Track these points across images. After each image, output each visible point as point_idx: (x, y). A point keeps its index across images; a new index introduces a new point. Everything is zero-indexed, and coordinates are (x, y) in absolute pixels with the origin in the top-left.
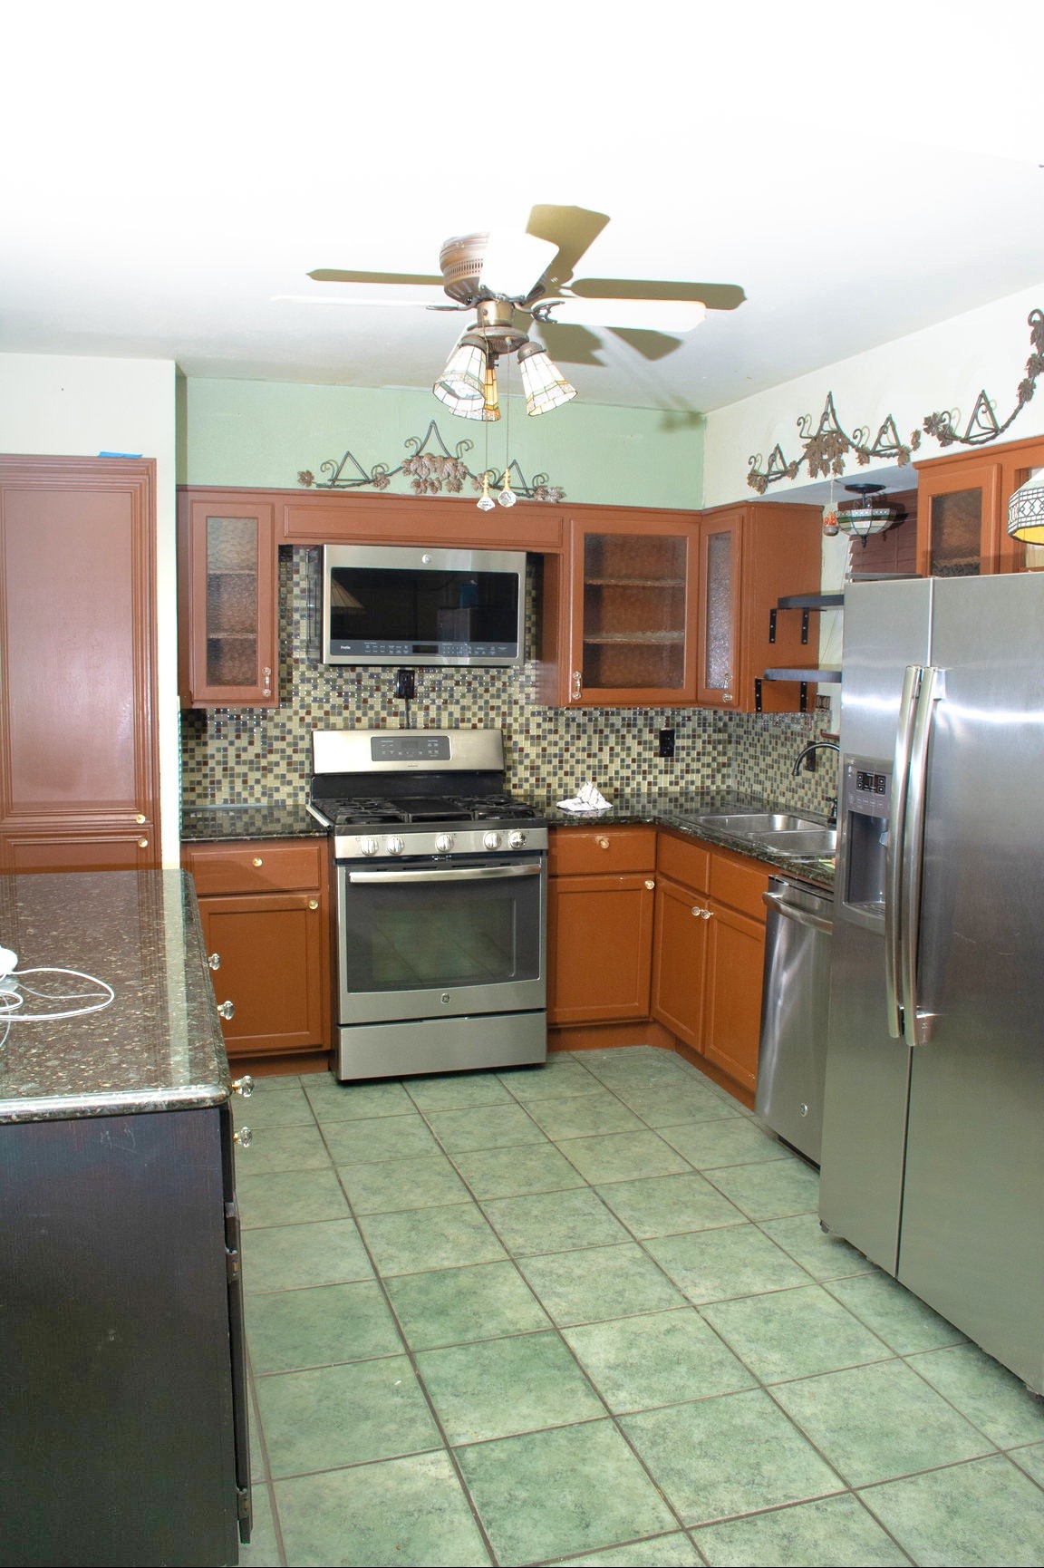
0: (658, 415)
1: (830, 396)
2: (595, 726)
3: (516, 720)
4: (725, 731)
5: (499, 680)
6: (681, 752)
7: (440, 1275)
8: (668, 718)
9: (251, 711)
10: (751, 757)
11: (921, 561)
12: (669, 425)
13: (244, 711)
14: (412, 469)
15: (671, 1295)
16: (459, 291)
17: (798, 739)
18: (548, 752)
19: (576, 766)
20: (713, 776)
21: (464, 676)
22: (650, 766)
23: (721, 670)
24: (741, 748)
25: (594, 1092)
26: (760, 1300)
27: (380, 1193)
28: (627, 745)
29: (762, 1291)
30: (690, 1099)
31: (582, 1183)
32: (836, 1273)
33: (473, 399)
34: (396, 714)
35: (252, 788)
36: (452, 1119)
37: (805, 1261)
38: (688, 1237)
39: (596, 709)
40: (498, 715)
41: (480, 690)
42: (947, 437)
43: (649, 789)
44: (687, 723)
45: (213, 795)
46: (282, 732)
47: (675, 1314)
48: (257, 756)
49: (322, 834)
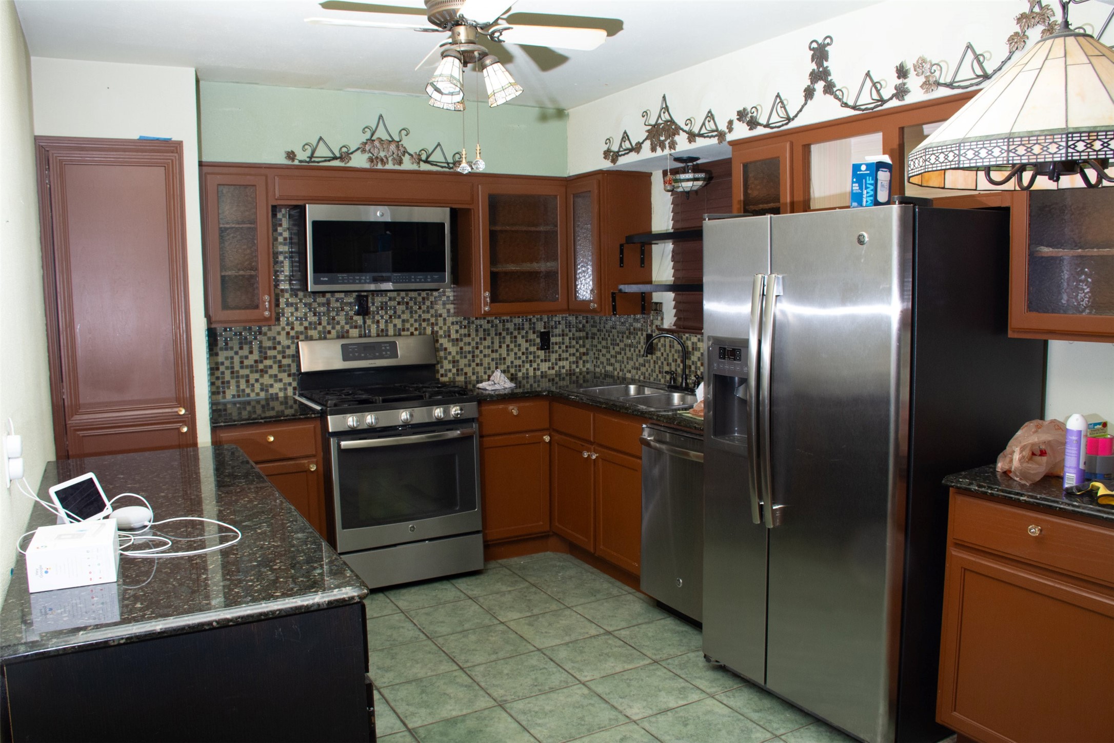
0: (536, 111)
1: (664, 97)
2: (496, 330)
3: (441, 328)
4: (584, 331)
5: (428, 300)
6: (555, 346)
7: (452, 722)
8: (545, 322)
9: (250, 328)
10: (604, 347)
11: (736, 206)
12: (544, 117)
13: (245, 329)
14: (367, 149)
15: (616, 716)
16: (440, 17)
17: (639, 333)
18: (464, 350)
19: (484, 359)
20: (577, 362)
21: (403, 298)
22: (534, 357)
23: (585, 288)
24: (595, 342)
25: (522, 586)
26: (676, 712)
27: (391, 670)
28: (518, 343)
29: (675, 706)
30: (589, 585)
31: (532, 648)
32: (720, 688)
33: (452, 95)
34: (356, 327)
35: (253, 385)
36: (427, 614)
37: (698, 683)
38: (616, 676)
39: (496, 318)
40: (428, 325)
41: (416, 308)
42: (753, 123)
43: (535, 373)
44: (558, 326)
45: (224, 392)
46: (274, 343)
47: (623, 728)
48: (256, 361)
49: (316, 415)
